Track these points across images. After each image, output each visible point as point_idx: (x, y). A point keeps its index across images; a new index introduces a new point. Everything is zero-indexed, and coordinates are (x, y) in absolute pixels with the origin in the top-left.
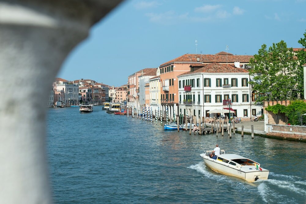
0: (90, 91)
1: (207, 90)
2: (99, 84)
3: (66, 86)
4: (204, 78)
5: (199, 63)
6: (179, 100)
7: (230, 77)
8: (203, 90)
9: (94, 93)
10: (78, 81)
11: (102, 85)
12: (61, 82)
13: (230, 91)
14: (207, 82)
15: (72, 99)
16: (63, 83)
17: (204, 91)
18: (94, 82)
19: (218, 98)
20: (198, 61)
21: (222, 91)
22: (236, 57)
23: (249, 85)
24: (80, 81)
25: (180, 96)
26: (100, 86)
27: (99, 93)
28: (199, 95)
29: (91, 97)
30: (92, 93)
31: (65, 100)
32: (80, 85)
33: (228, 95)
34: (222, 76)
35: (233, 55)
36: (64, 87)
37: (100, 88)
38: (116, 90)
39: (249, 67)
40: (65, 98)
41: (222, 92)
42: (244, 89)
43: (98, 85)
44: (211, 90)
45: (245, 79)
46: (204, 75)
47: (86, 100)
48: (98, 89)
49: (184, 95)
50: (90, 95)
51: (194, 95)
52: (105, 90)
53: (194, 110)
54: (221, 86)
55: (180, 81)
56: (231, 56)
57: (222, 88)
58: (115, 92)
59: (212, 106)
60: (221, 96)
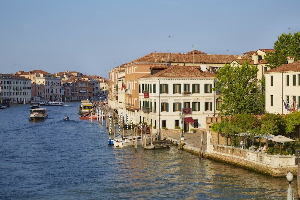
0: (75, 84)
1: (164, 97)
2: (87, 77)
3: (46, 79)
4: (160, 83)
5: (164, 63)
6: (139, 107)
7: (191, 82)
8: (159, 97)
9: (79, 86)
10: (62, 74)
11: (90, 78)
12: (41, 75)
13: (191, 99)
14: (164, 88)
15: (54, 94)
16: (44, 76)
17: (161, 98)
18: (81, 74)
19: (177, 107)
20: (163, 62)
21: (181, 98)
22: (210, 57)
23: (213, 92)
24: (65, 74)
25: (140, 101)
26: (87, 79)
27: (86, 86)
28: (155, 103)
29: (76, 91)
30: (77, 86)
31: (45, 96)
32: (64, 78)
33: (189, 103)
34: (182, 82)
35: (206, 54)
36: (44, 80)
37: (87, 82)
38: (106, 83)
39: (216, 70)
40: (44, 93)
41: (182, 100)
42: (207, 96)
43: (85, 78)
44: (169, 97)
45: (209, 84)
46: (160, 81)
47: (70, 94)
48: (84, 82)
49: (143, 101)
50: (74, 90)
51: (151, 102)
52: (92, 83)
53: (151, 119)
54: (180, 92)
55: (140, 85)
56: (204, 56)
57: (181, 95)
58: (106, 86)
59: (169, 115)
60: (180, 104)
